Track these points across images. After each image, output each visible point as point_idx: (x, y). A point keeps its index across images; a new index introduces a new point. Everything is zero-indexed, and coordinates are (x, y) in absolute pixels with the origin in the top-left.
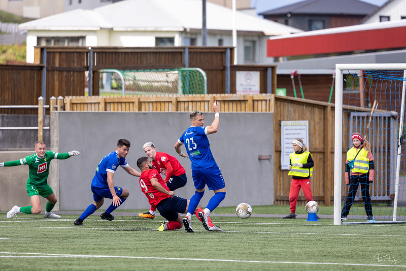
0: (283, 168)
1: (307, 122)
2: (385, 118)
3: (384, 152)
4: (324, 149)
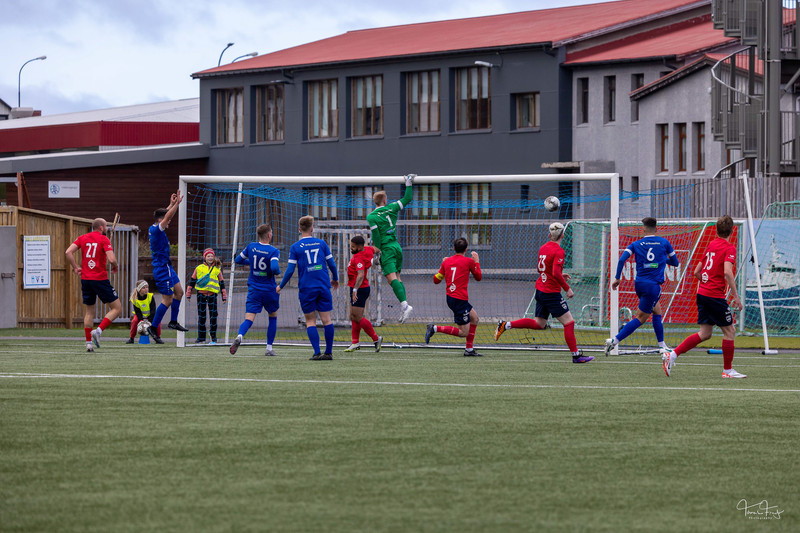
0: (26, 287)
1: (48, 237)
2: (126, 232)
3: (125, 269)
4: (65, 266)
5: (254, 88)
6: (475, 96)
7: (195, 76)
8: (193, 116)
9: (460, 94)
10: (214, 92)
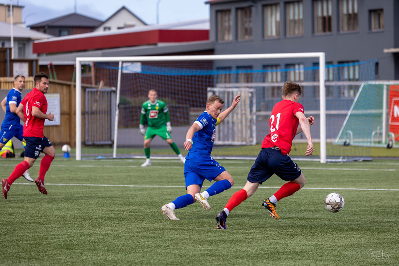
1: (58, 95)
2: (108, 92)
4: (69, 112)
5: (237, 9)
6: (351, 12)
7: (206, 3)
8: (206, 26)
9: (342, 11)
10: (217, 11)
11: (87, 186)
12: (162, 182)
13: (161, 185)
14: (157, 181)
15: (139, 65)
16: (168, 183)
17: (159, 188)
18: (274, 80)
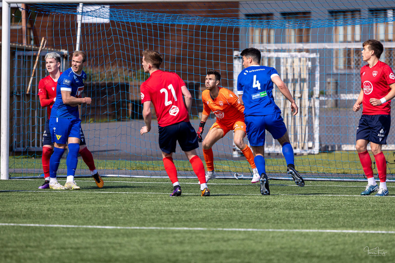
11: (27, 227)
12: (162, 221)
13: (161, 226)
14: (153, 219)
15: (107, 9)
16: (174, 222)
17: (159, 232)
18: (349, 38)
